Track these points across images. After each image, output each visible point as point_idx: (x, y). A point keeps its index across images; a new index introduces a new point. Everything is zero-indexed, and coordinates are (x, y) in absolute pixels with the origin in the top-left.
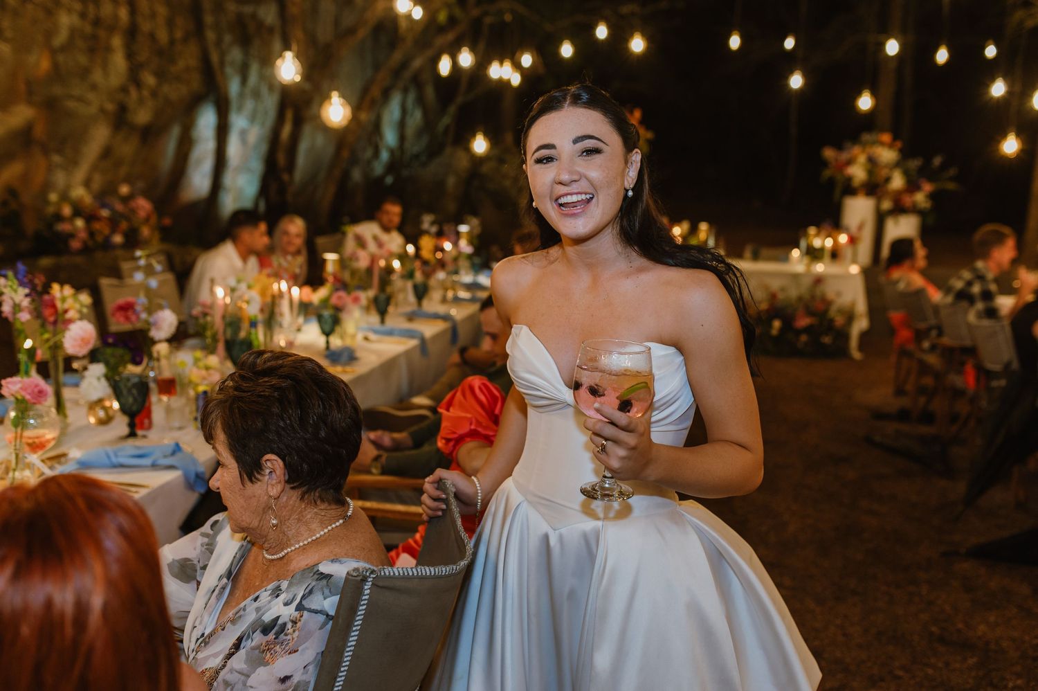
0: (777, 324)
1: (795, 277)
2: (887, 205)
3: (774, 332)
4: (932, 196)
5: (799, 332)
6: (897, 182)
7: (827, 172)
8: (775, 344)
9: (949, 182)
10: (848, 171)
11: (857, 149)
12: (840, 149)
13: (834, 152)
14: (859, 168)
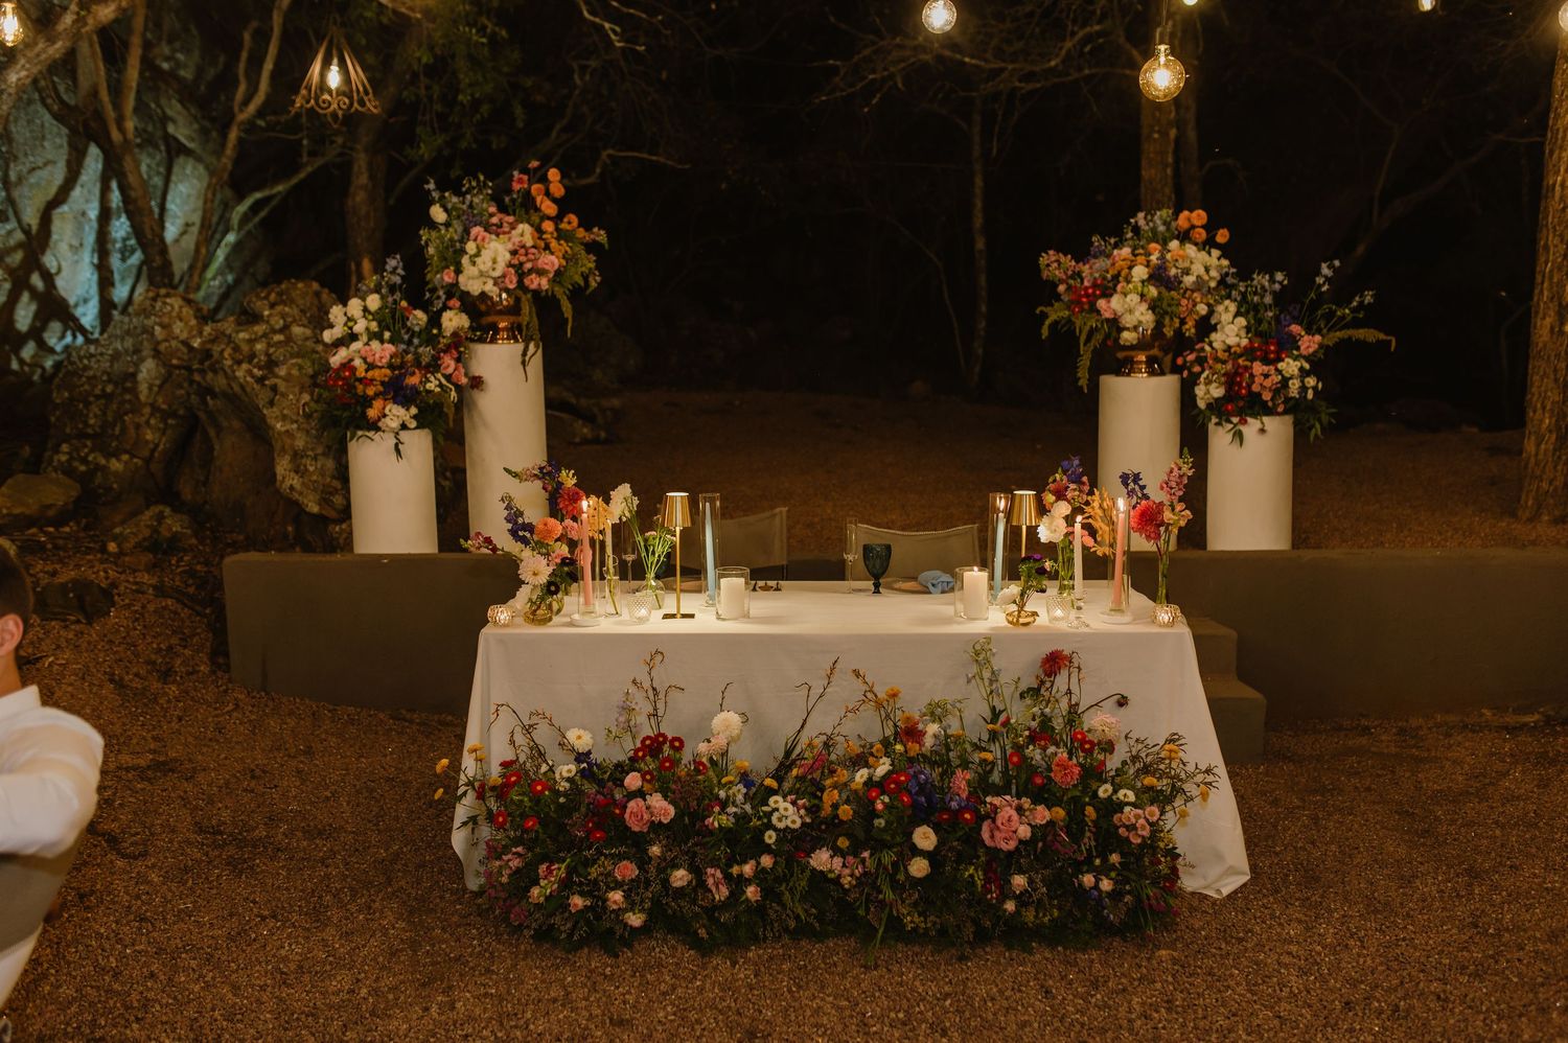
0: (925, 837)
1: (980, 651)
2: (1209, 391)
3: (919, 867)
4: (1317, 365)
5: (1001, 864)
6: (1231, 331)
7: (1056, 313)
8: (924, 906)
9: (1356, 324)
10: (1116, 303)
11: (1126, 251)
12: (1082, 254)
13: (1068, 262)
14: (1133, 298)
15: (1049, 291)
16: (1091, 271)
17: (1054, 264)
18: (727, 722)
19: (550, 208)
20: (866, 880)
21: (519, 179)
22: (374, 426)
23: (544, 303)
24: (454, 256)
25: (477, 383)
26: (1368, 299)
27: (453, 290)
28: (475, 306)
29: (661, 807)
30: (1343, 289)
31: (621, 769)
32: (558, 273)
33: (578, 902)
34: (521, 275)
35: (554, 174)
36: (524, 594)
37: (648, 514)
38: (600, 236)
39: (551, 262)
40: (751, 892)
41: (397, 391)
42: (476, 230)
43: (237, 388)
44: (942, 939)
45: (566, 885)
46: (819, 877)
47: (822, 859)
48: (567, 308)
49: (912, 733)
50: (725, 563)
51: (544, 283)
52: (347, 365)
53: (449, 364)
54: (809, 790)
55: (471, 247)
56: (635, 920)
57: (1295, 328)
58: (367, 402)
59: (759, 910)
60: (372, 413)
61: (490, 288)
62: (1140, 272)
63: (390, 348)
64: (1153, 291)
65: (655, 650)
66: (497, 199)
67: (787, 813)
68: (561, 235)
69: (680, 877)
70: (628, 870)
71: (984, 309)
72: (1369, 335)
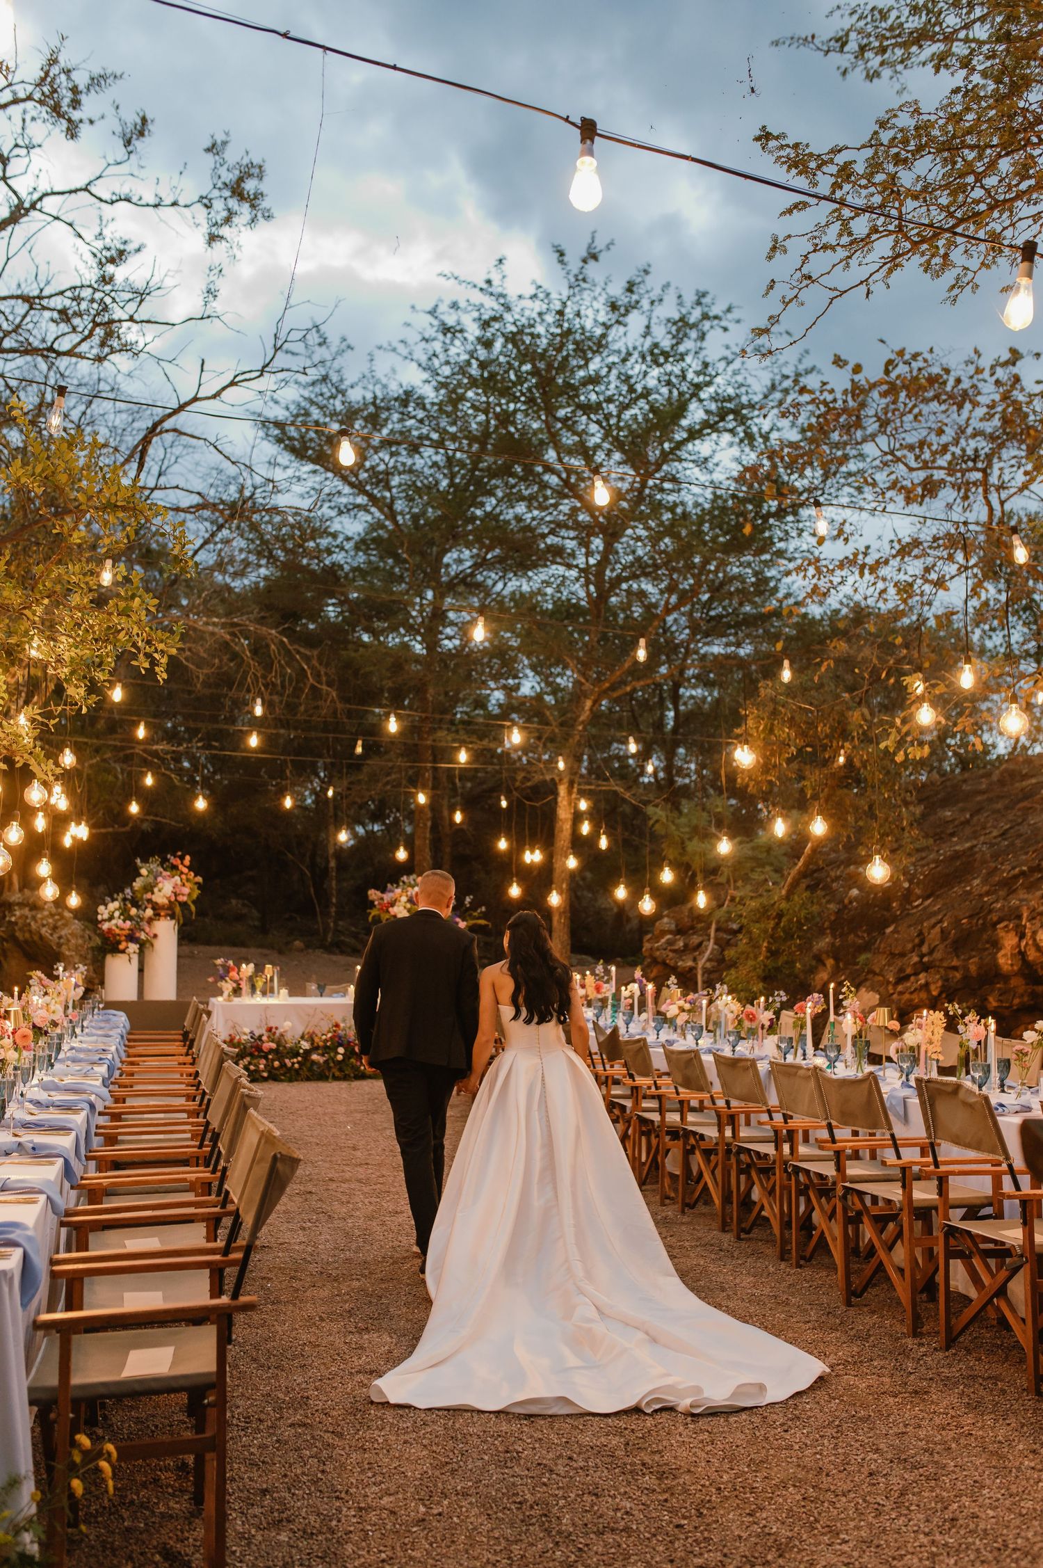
0: (341, 1050)
3: (340, 1057)
7: (374, 912)
8: (341, 1070)
9: (479, 918)
10: (394, 910)
11: (398, 891)
12: (384, 890)
13: (378, 893)
14: (401, 908)
15: (371, 905)
16: (387, 897)
17: (373, 894)
18: (288, 1024)
19: (185, 870)
20: (326, 1062)
21: (173, 860)
22: (123, 952)
23: (184, 905)
24: (149, 888)
25: (155, 936)
26: (483, 909)
27: (149, 901)
28: (156, 907)
29: (273, 1046)
30: (474, 906)
31: (260, 1036)
32: (189, 895)
33: (252, 1067)
34: (176, 895)
35: (188, 858)
36: (226, 994)
37: (259, 969)
38: (199, 879)
39: (186, 890)
40: (296, 1066)
41: (131, 938)
42: (160, 879)
43: (36, 938)
44: (345, 1078)
45: (250, 1063)
46: (313, 1062)
47: (315, 1057)
48: (193, 908)
49: (337, 1026)
50: (280, 986)
51: (185, 899)
52: (110, 930)
53: (147, 929)
54: (311, 1040)
55: (160, 885)
56: (265, 1074)
57: (458, 920)
58: (119, 942)
59: (297, 1071)
60: (122, 947)
61: (166, 901)
62: (404, 899)
63: (128, 923)
64: (408, 906)
65: (267, 1007)
66: (162, 864)
67: (305, 1045)
68: (188, 880)
69: (276, 1064)
70: (264, 1061)
71: (334, 900)
72: (482, 922)
